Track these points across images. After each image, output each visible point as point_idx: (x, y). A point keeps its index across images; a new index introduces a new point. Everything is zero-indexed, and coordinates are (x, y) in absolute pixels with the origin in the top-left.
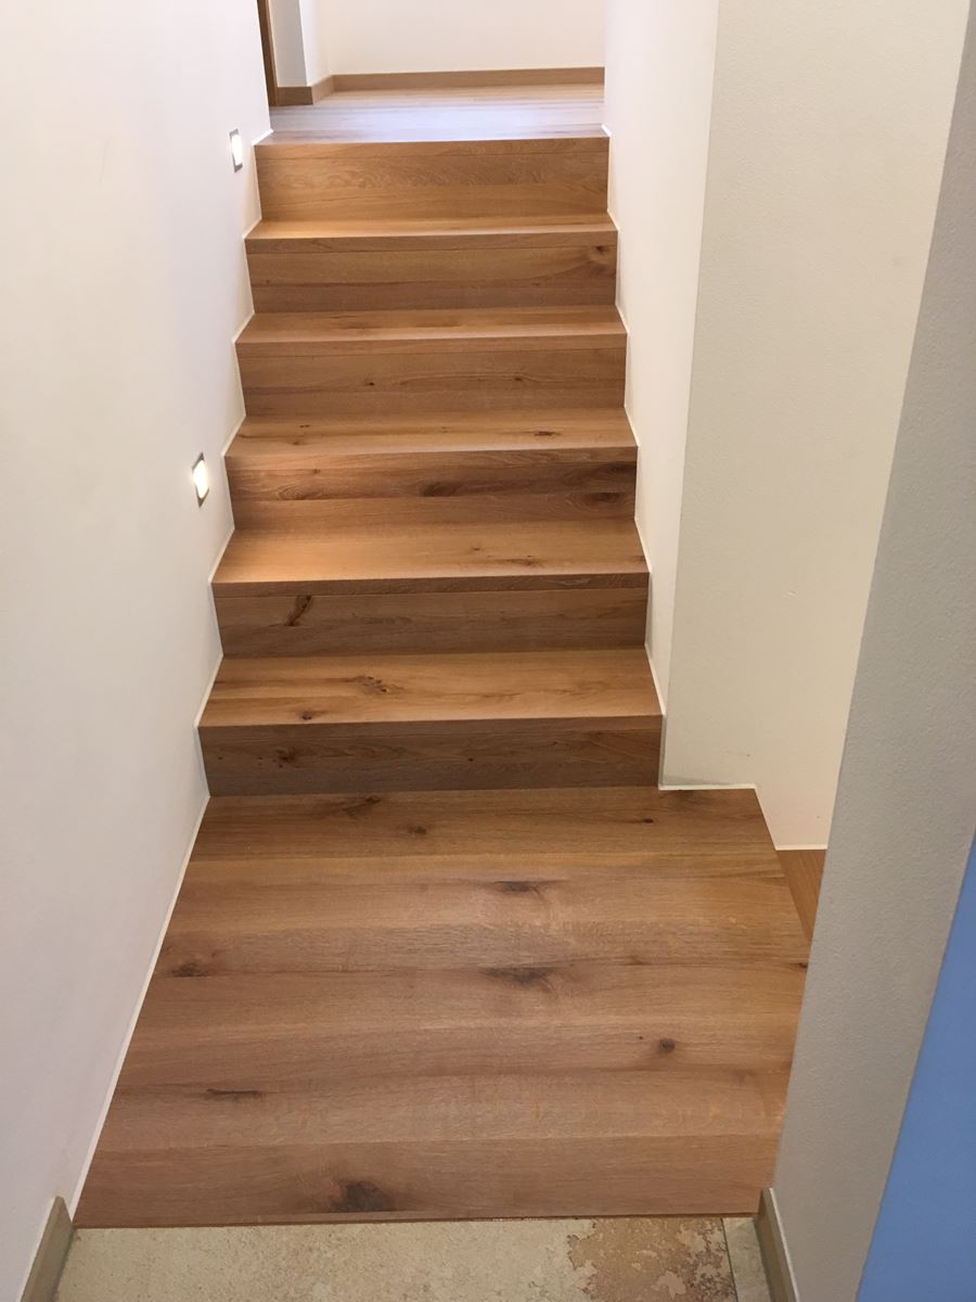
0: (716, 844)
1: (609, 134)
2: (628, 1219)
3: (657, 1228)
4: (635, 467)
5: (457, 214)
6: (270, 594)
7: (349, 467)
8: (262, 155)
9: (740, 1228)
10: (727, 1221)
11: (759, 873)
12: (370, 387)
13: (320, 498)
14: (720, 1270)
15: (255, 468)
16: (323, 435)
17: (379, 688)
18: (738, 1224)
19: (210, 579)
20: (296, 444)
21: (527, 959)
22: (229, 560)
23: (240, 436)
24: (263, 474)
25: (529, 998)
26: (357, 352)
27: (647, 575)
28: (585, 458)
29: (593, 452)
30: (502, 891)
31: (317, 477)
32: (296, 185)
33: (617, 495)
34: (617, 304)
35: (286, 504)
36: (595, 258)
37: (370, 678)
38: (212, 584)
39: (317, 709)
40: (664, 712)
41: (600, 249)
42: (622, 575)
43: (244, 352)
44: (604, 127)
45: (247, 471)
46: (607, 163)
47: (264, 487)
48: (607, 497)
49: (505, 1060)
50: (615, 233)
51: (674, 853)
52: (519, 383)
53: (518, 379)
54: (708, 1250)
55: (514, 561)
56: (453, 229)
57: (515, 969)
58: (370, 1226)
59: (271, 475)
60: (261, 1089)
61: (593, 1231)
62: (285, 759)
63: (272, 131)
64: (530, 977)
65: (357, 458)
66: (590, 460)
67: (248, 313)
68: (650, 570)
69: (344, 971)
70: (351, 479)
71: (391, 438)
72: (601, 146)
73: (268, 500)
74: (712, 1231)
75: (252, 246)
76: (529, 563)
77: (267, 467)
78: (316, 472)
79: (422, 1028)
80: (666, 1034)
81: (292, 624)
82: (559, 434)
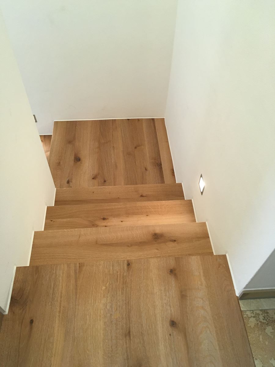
2: (251, 346)
3: (251, 335)
9: (244, 305)
54: (254, 317)
61: (258, 360)
74: (247, 315)
80: (167, 324)
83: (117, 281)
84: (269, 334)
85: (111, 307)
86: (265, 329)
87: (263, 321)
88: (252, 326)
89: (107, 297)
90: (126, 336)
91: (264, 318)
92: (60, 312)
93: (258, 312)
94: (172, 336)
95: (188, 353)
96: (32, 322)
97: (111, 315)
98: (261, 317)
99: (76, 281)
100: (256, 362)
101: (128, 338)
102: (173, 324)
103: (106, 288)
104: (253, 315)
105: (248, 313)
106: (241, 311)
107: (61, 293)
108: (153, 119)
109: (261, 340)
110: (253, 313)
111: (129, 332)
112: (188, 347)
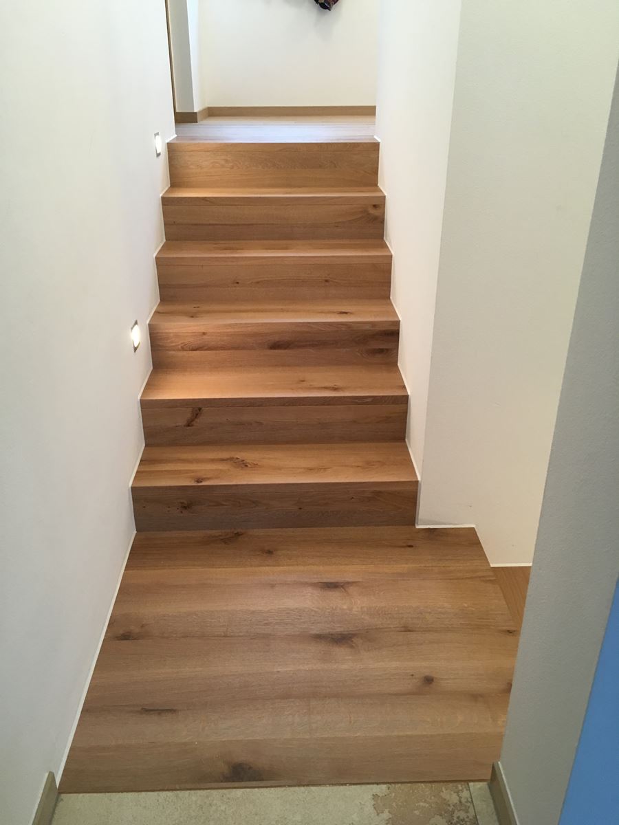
0: (452, 560)
1: (379, 140)
2: (409, 785)
3: (427, 789)
4: (398, 333)
5: (288, 185)
6: (176, 407)
7: (225, 331)
8: (171, 148)
9: (480, 788)
10: (471, 784)
11: (480, 577)
12: (236, 285)
13: (206, 350)
14: (468, 814)
15: (167, 331)
16: (208, 312)
17: (243, 465)
18: (479, 786)
19: (139, 398)
20: (192, 317)
21: (339, 629)
22: (150, 386)
23: (157, 312)
24: (172, 335)
25: (341, 651)
26: (230, 263)
27: (407, 397)
28: (367, 327)
29: (373, 324)
30: (321, 588)
31: (205, 337)
32: (192, 167)
33: (387, 350)
34: (384, 238)
35: (185, 353)
36: (372, 211)
37: (237, 459)
38: (141, 400)
39: (204, 477)
40: (419, 479)
41: (375, 206)
42: (392, 396)
43: (160, 262)
44: (375, 137)
45: (162, 333)
46: (378, 157)
47: (172, 342)
48: (381, 351)
49: (328, 689)
50: (384, 197)
51: (428, 565)
52: (327, 284)
53: (327, 281)
55: (326, 388)
56: (287, 193)
57: (332, 634)
58: (248, 790)
59: (177, 336)
60: (174, 708)
61: (388, 791)
62: (185, 508)
63: (176, 136)
64: (342, 639)
65: (230, 325)
66: (371, 329)
67: (162, 241)
68: (409, 393)
69: (224, 636)
70: (225, 338)
71: (251, 314)
72: (375, 147)
73: (174, 350)
74: (462, 791)
75: (166, 201)
76: (335, 389)
77: (175, 331)
78: (204, 334)
79: (275, 670)
80: (427, 673)
81: (188, 426)
82: (351, 313)
83: (479, 619)
84: (433, 821)
85: (441, 613)
86: (441, 815)
87: (455, 816)
88: (442, 794)
89: (453, 609)
91: (463, 820)
93: (472, 811)
94: (411, 677)
95: (390, 695)
96: (411, 546)
97: (430, 613)
98: (462, 815)
99: (468, 578)
100: (384, 787)
101: (403, 629)
102: (429, 680)
104: (463, 800)
105: (465, 794)
106: (468, 781)
110: (468, 802)
111: (409, 631)
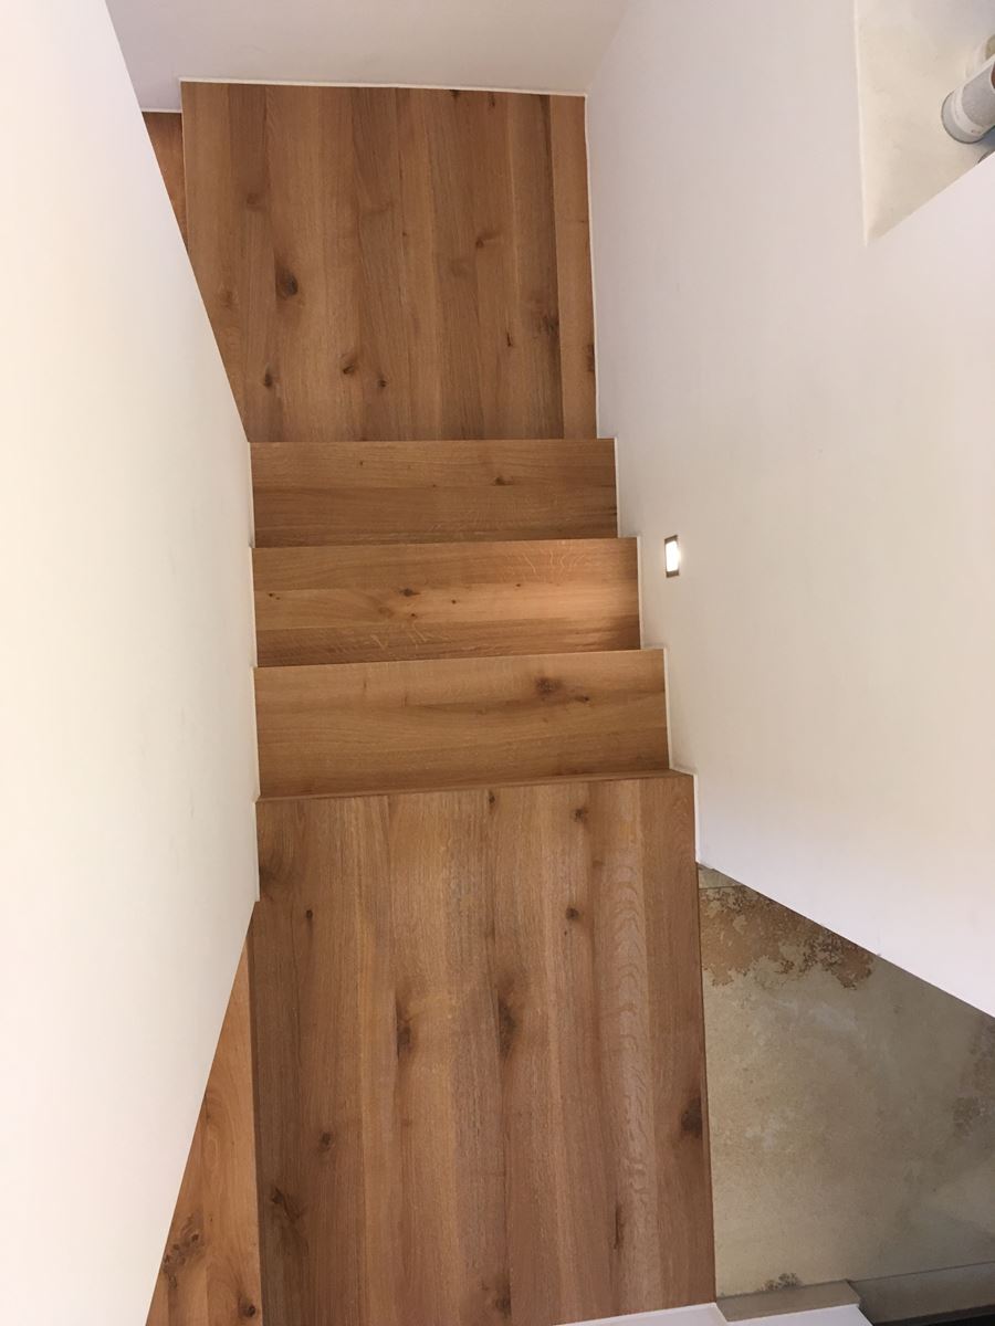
0: (342, 852)
2: (702, 948)
3: (706, 930)
9: (705, 878)
10: (701, 886)
21: (489, 1023)
25: (528, 1019)
30: (410, 1049)
49: (587, 1034)
51: (357, 892)
54: (719, 900)
57: (501, 1033)
58: (710, 1111)
60: (614, 1211)
61: (709, 970)
64: (508, 1023)
74: (707, 896)
80: (561, 915)
83: (469, 836)
84: (737, 929)
85: (459, 885)
86: (732, 920)
87: (733, 907)
88: (711, 917)
89: (450, 867)
90: (486, 937)
91: (737, 900)
92: (360, 896)
93: (729, 890)
94: (568, 935)
95: (594, 961)
96: (309, 914)
98: (731, 900)
99: (386, 836)
100: (704, 973)
101: (490, 939)
102: (572, 914)
103: (447, 851)
104: (717, 896)
105: (710, 893)
106: (698, 889)
107: (359, 861)
108: (544, 99)
109: (722, 938)
110: (719, 892)
111: (493, 929)
112: (594, 952)
